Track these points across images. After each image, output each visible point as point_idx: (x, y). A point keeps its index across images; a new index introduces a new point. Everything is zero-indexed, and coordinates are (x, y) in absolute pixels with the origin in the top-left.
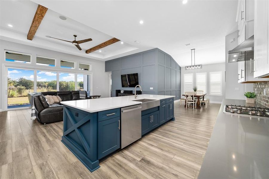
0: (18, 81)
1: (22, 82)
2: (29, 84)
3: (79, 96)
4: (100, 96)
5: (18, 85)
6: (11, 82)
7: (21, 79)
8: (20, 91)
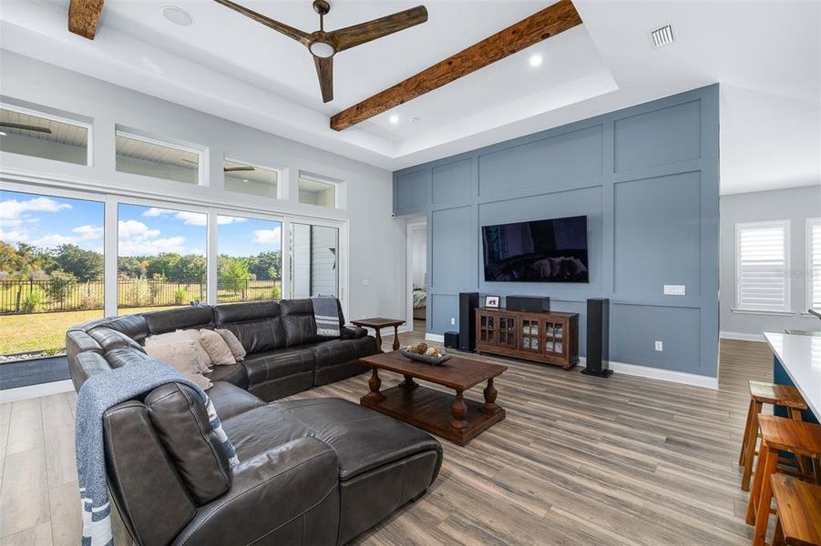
0: (55, 256)
1: (69, 258)
2: (88, 263)
3: (315, 327)
4: (401, 323)
5: (55, 267)
6: (36, 260)
7: (65, 247)
8: (57, 289)
